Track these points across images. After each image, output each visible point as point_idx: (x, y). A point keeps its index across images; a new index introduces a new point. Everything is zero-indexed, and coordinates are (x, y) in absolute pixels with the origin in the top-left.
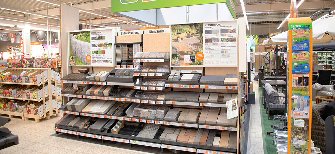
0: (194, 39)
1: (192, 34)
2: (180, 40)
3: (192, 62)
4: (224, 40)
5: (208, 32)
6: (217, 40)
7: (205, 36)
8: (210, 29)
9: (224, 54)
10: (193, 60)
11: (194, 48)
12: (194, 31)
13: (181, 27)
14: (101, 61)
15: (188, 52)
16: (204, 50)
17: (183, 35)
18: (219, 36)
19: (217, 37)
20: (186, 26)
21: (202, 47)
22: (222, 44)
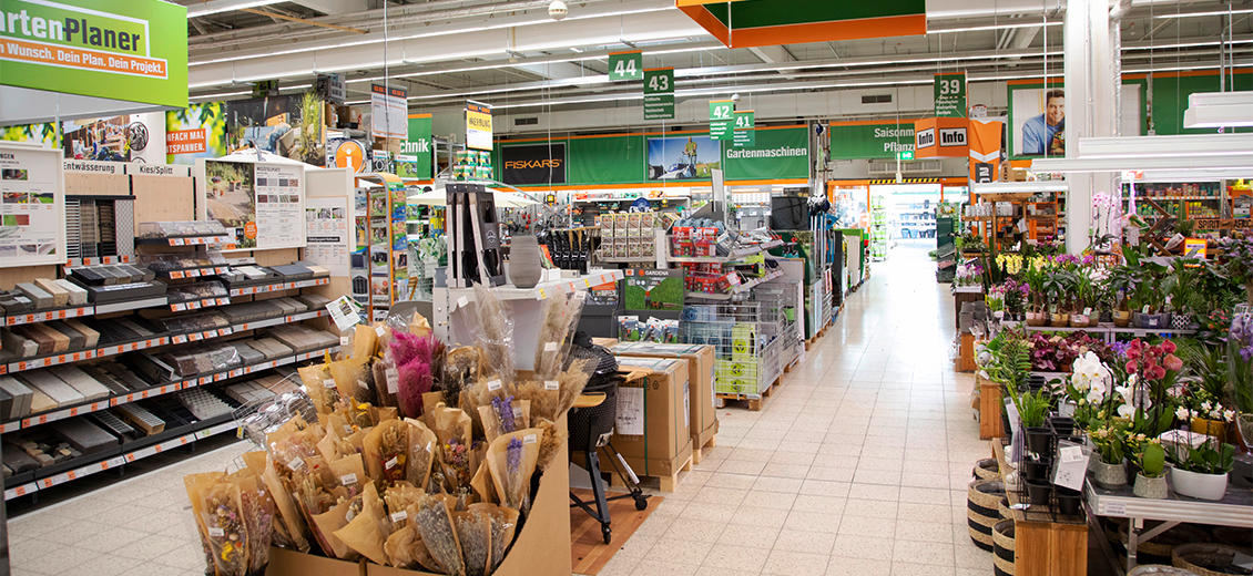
0: (241, 195)
1: (238, 184)
2: (217, 194)
3: (238, 242)
4: (284, 199)
5: (262, 182)
6: (274, 198)
7: (259, 190)
8: (265, 176)
9: (284, 224)
10: (240, 237)
11: (240, 213)
12: (241, 179)
13: (220, 168)
14: (14, 248)
15: (231, 221)
16: (257, 218)
17: (223, 184)
18: (277, 191)
19: (274, 194)
20: (227, 166)
21: (253, 211)
22: (281, 206)
